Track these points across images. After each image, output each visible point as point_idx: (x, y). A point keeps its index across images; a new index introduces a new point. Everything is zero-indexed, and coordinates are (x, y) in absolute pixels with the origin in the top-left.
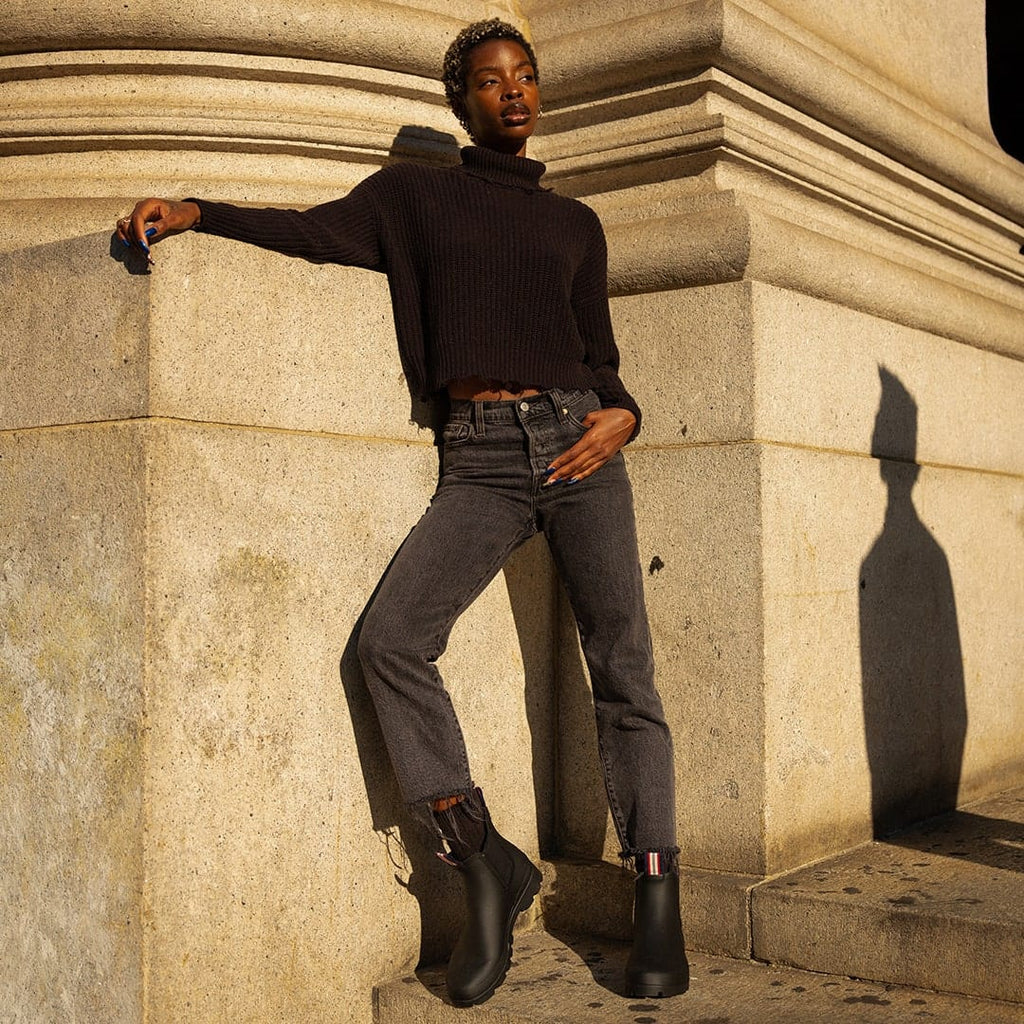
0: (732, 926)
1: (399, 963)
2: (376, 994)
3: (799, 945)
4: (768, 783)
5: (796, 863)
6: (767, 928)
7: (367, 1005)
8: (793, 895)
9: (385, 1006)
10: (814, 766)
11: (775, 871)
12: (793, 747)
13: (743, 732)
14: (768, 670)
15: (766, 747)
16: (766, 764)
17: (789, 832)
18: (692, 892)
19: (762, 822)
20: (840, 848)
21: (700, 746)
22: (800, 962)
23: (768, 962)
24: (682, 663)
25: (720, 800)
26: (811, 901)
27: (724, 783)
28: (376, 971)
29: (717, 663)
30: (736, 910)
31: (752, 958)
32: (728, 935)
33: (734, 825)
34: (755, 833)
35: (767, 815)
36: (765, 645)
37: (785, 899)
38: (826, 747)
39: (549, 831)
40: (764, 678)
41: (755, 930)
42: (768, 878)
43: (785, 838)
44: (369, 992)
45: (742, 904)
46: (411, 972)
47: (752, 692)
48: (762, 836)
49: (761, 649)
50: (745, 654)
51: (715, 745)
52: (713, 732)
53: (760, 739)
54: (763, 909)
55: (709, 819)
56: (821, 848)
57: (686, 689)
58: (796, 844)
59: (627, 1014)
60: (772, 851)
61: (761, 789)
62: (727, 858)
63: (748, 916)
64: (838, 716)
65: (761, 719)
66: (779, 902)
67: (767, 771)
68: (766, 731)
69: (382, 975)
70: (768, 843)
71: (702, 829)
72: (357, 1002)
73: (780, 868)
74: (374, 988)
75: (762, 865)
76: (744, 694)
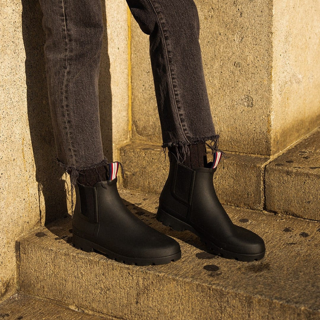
0: (251, 189)
1: (33, 222)
2: (18, 246)
3: (298, 203)
4: (273, 98)
5: (285, 146)
6: (275, 191)
7: (12, 254)
8: (294, 171)
9: (25, 254)
10: (295, 85)
11: (275, 152)
12: (286, 73)
13: (257, 65)
14: (275, 23)
15: (273, 74)
16: (273, 85)
17: (283, 127)
18: (224, 168)
19: (269, 122)
20: (305, 133)
21: (227, 74)
22: (298, 213)
23: (275, 213)
24: (215, 20)
25: (240, 108)
26: (307, 175)
27: (243, 97)
28: (18, 230)
29: (240, 20)
30: (254, 179)
31: (264, 210)
32: (248, 194)
33: (249, 124)
34: (264, 130)
35: (272, 117)
36: (274, 7)
37: (288, 173)
38: (300, 73)
39: (126, 128)
40: (273, 29)
41: (267, 191)
42: (272, 158)
43: (280, 131)
44: (13, 244)
45: (258, 176)
46: (42, 227)
47: (264, 38)
48: (269, 131)
49: (271, 10)
50: (259, 13)
51: (237, 73)
52: (236, 65)
53: (269, 69)
54: (273, 179)
55: (233, 120)
56: (297, 135)
57: (217, 37)
58: (286, 134)
59: (197, 262)
60: (274, 140)
61: (269, 101)
62: (244, 145)
63: (262, 183)
64: (306, 53)
65: (270, 56)
66: (284, 175)
67: (273, 89)
68: (273, 64)
69: (22, 232)
70: (272, 136)
71: (228, 127)
72: (5, 253)
73: (278, 150)
74: (16, 242)
75: (268, 149)
76: (258, 40)
